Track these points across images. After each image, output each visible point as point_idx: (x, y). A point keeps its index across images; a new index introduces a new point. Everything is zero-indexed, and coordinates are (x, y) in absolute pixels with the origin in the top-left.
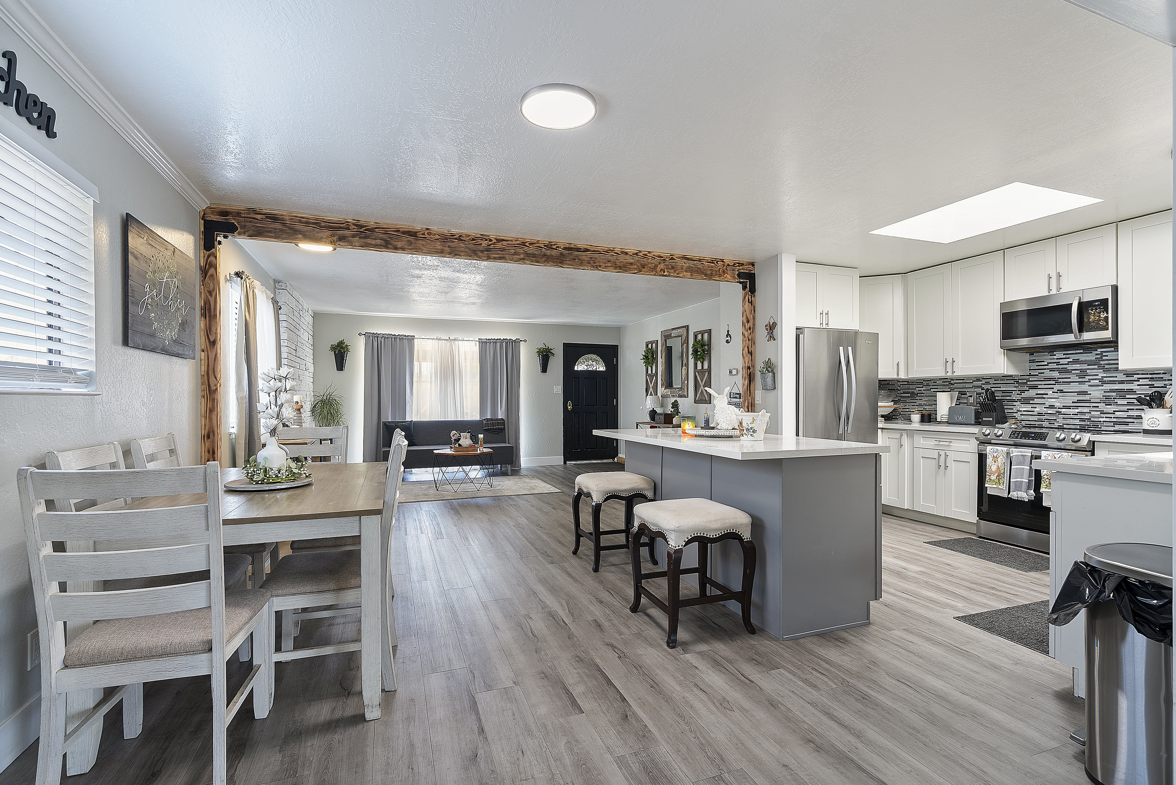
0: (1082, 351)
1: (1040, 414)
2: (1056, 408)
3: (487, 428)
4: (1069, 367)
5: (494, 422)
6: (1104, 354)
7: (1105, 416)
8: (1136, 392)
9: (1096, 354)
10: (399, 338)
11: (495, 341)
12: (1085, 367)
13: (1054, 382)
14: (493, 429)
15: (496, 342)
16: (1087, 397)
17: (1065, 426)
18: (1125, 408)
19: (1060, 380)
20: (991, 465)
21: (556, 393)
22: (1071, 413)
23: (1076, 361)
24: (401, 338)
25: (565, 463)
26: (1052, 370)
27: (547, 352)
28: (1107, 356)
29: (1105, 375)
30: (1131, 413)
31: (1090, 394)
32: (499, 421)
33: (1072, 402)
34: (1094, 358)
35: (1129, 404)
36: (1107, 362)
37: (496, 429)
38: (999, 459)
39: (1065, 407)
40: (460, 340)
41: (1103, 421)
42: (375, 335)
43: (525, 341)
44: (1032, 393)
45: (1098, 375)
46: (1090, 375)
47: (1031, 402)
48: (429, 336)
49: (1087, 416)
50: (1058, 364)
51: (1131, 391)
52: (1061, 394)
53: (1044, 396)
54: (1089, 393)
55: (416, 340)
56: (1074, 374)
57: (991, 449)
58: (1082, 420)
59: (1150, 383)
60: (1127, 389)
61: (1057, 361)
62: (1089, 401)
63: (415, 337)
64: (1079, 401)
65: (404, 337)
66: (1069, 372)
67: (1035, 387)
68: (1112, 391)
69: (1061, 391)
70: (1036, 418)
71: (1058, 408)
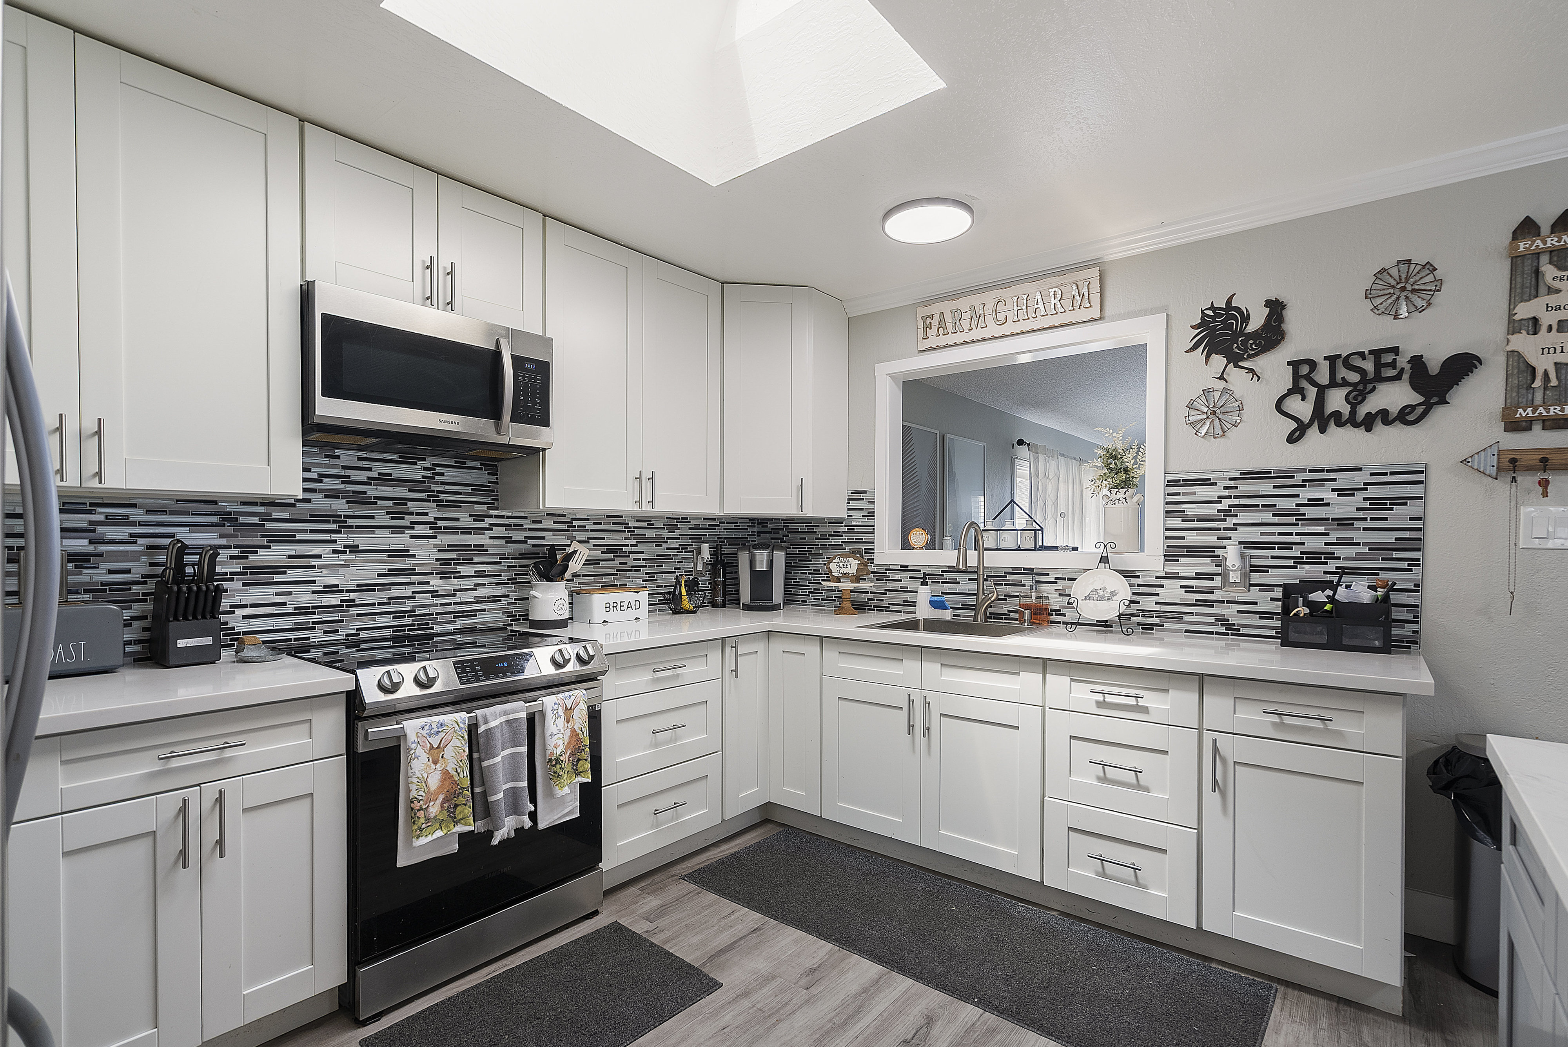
0: (395, 457)
1: (301, 611)
2: (342, 591)
4: (372, 491)
6: (438, 470)
7: (439, 602)
8: (487, 550)
9: (425, 469)
12: (402, 492)
13: (334, 527)
16: (408, 563)
17: (363, 635)
18: (469, 583)
19: (350, 522)
20: (425, 776)
22: (376, 601)
23: (385, 479)
26: (330, 495)
28: (442, 474)
29: (439, 515)
30: (482, 592)
31: (414, 556)
33: (379, 575)
34: (418, 476)
35: (479, 574)
36: (441, 488)
38: (449, 752)
39: (363, 588)
41: (437, 614)
44: (278, 553)
45: (426, 514)
46: (412, 514)
47: (277, 578)
49: (408, 605)
50: (345, 479)
51: (480, 549)
52: (352, 557)
53: (313, 562)
54: (411, 552)
56: (382, 508)
57: (423, 728)
58: (397, 615)
59: (506, 534)
60: (475, 546)
61: (341, 472)
62: (410, 572)
64: (392, 573)
66: (372, 502)
67: (288, 538)
68: (452, 548)
69: (354, 549)
70: (289, 622)
71: (348, 591)
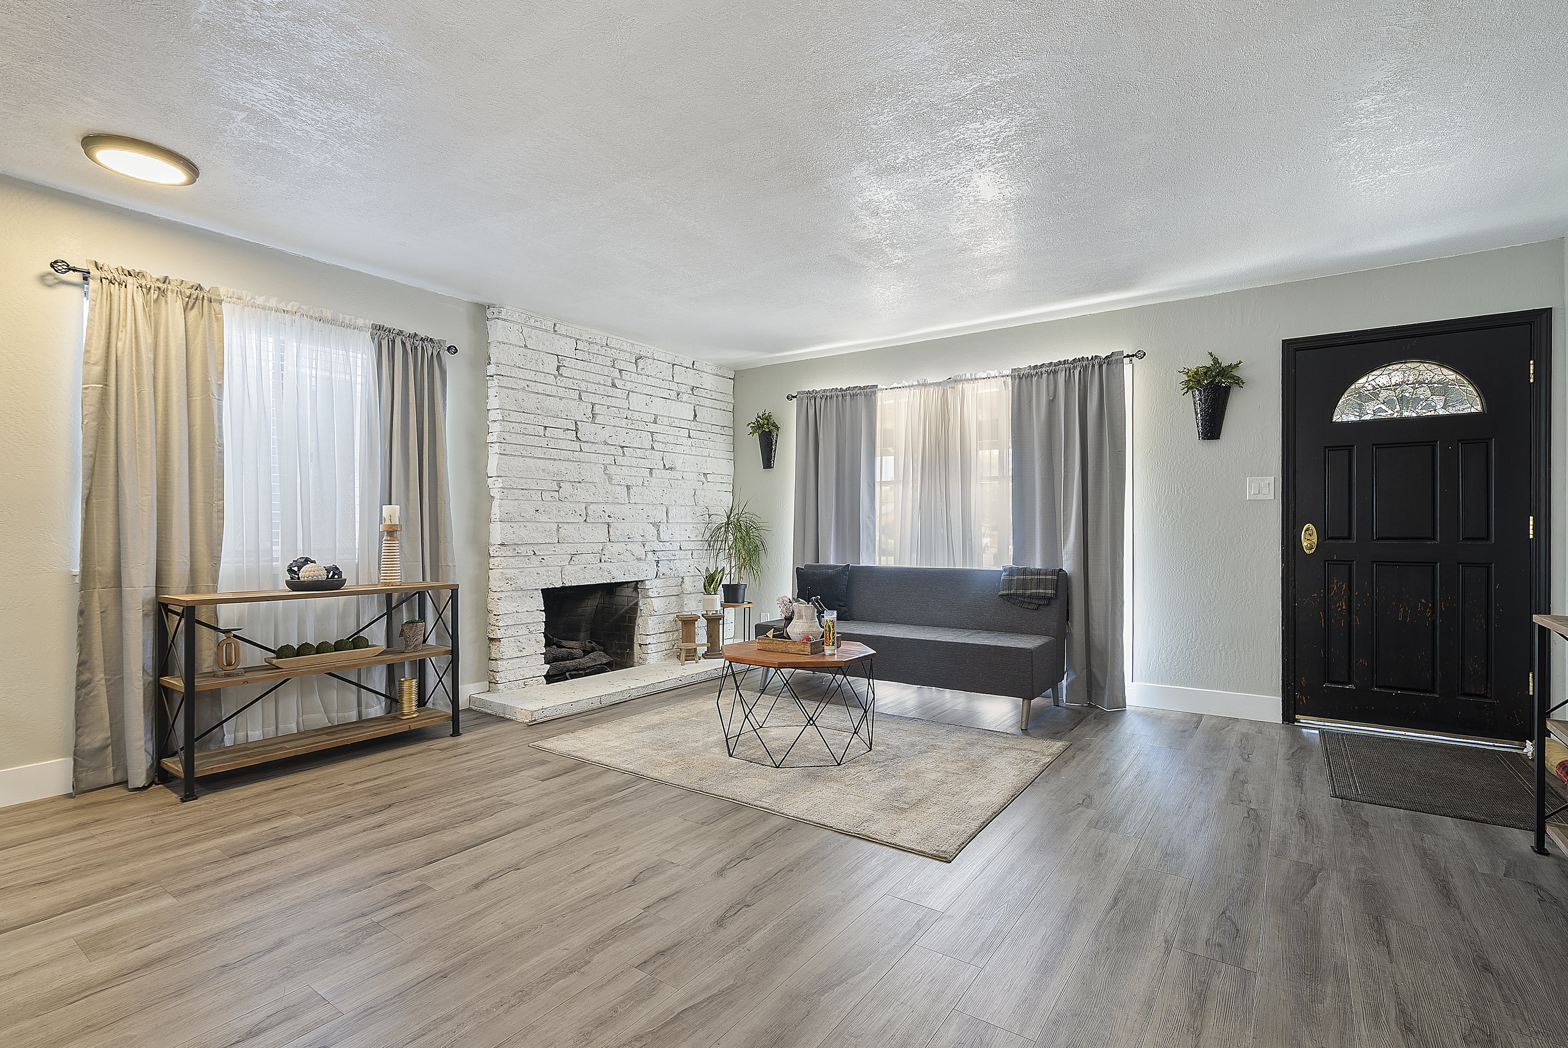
3: (1007, 592)
5: (1029, 577)
10: (850, 393)
11: (1052, 370)
14: (1023, 595)
15: (1055, 372)
21: (1254, 498)
24: (852, 393)
25: (1289, 717)
27: (1215, 377)
32: (1041, 577)
37: (1031, 596)
40: (967, 380)
42: (811, 395)
43: (1140, 355)
48: (904, 381)
55: (879, 394)
63: (879, 387)
65: (858, 392)
